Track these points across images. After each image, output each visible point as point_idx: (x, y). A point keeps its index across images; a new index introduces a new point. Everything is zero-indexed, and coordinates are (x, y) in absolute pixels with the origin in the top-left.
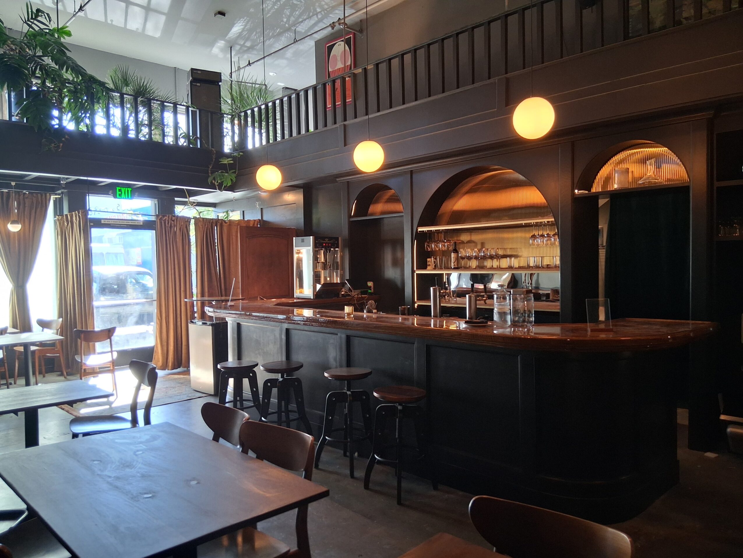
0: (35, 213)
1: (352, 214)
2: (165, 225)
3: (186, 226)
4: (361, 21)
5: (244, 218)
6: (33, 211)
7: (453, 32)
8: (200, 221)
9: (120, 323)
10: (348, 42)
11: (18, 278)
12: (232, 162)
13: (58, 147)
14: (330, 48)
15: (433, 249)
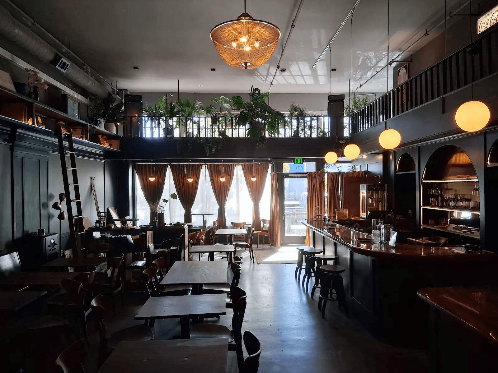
0: (263, 173)
1: (397, 171)
2: (311, 177)
3: (322, 176)
4: (411, 55)
5: (361, 170)
6: (262, 172)
7: (423, 71)
8: (330, 174)
9: (296, 223)
10: (405, 67)
11: (255, 200)
12: (345, 142)
13: (263, 146)
14: (399, 71)
15: (434, 194)
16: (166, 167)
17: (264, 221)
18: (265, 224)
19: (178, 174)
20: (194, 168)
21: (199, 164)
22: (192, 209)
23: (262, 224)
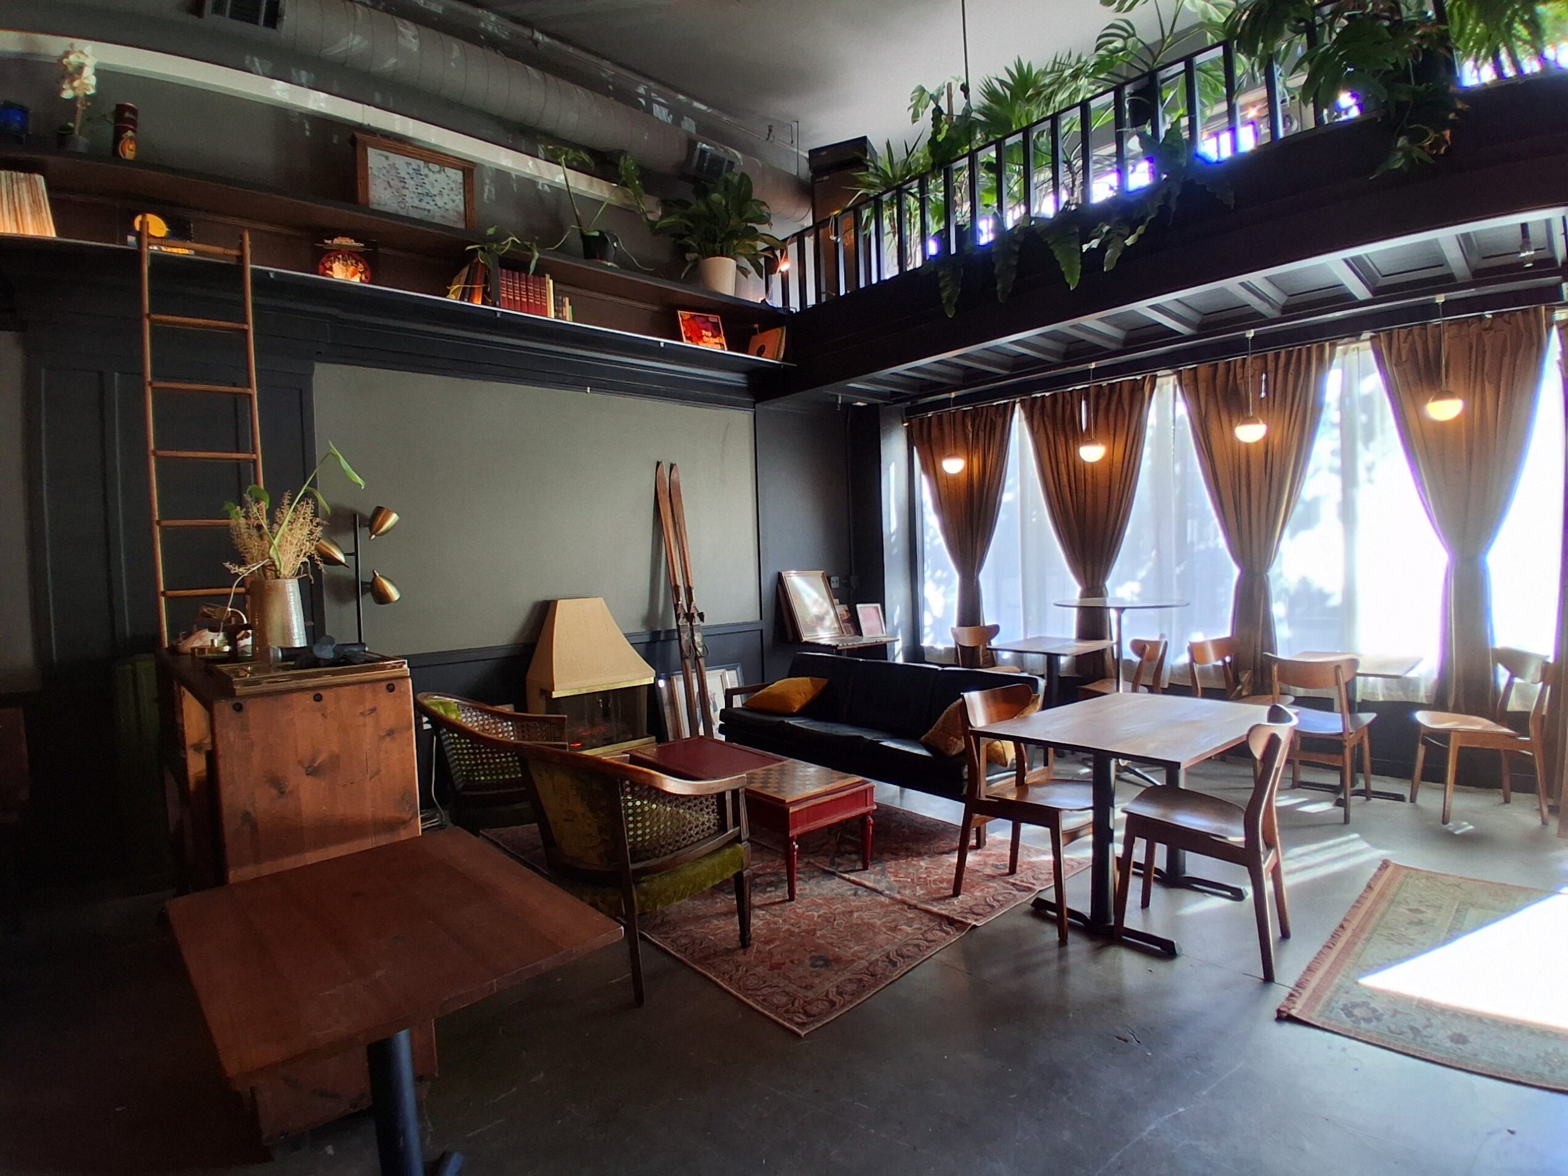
13: (1438, 142)
16: (1006, 413)
17: (1515, 661)
18: (1517, 680)
19: (1051, 437)
20: (1115, 397)
21: (1139, 377)
22: (1108, 583)
23: (1503, 675)
